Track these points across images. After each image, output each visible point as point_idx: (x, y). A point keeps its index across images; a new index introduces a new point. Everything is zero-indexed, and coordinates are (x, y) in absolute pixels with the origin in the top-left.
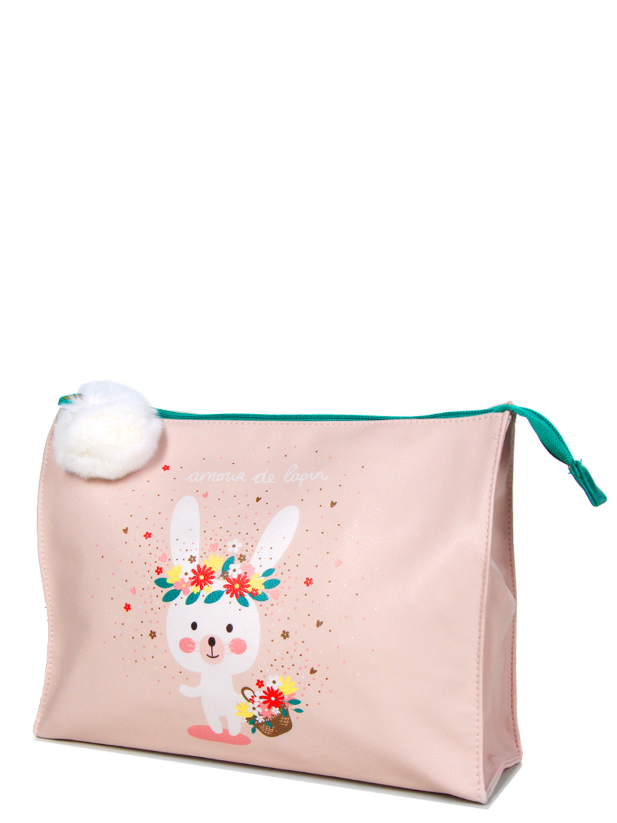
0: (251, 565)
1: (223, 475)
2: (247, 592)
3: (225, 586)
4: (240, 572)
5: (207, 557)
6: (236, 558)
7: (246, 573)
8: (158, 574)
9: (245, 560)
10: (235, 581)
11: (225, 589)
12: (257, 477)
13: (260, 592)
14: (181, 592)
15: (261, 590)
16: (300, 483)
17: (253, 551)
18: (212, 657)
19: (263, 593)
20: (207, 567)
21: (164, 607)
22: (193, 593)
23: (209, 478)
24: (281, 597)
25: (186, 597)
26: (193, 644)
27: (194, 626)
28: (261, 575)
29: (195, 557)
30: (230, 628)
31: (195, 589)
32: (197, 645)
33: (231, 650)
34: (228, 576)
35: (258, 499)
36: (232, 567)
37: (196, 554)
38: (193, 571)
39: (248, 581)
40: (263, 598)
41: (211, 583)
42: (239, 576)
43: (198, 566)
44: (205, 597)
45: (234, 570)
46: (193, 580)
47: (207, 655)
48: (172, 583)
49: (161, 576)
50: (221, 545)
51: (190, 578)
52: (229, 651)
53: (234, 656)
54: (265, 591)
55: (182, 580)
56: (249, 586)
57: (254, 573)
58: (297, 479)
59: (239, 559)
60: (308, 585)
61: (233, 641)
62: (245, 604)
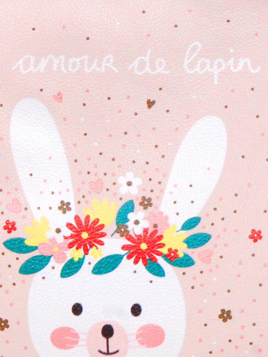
0: (161, 213)
1: (77, 60)
2: (160, 254)
3: (124, 248)
4: (145, 224)
5: (87, 202)
6: (136, 203)
7: (155, 226)
8: (9, 232)
9: (151, 205)
10: (140, 239)
11: (123, 252)
12: (136, 62)
13: (181, 254)
14: (52, 259)
15: (182, 250)
16: (216, 77)
17: (162, 191)
18: (108, 353)
19: (186, 255)
20: (92, 219)
21: (24, 282)
22: (72, 260)
23: (55, 67)
24: (215, 258)
25: (60, 267)
26: (76, 336)
27: (77, 309)
28: (179, 227)
29: (69, 204)
30: (136, 310)
31: (76, 254)
32: (82, 337)
33: (139, 341)
34: (128, 232)
35: (150, 104)
36: (132, 217)
37: (69, 198)
38: (69, 226)
39: (160, 237)
40: (187, 262)
41: (102, 243)
42: (146, 231)
43: (77, 218)
44: (92, 265)
45: (137, 222)
46: (71, 240)
47: (100, 351)
48: (36, 245)
49: (14, 235)
50: (107, 182)
51: (66, 238)
52: (136, 343)
53: (144, 350)
54: (189, 252)
55: (53, 240)
56: (163, 245)
57: (168, 225)
58: (208, 68)
59: (141, 204)
60: (255, 241)
61: (141, 329)
62: (160, 272)
